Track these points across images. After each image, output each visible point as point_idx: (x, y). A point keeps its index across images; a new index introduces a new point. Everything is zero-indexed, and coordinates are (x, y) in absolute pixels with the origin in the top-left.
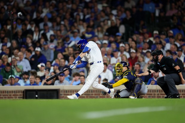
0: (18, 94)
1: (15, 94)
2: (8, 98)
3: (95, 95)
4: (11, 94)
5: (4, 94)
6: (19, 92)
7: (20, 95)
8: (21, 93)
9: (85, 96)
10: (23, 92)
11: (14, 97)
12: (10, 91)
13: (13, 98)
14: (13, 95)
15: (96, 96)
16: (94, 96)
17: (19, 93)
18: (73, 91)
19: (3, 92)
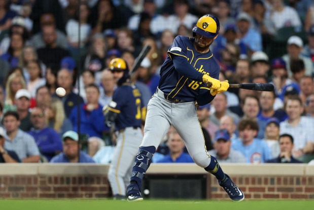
0: (95, 185)
1: (88, 185)
2: (70, 196)
3: (307, 190)
4: (77, 185)
5: (59, 185)
6: (98, 178)
7: (102, 189)
9: (280, 193)
11: (84, 193)
12: (74, 179)
13: (81, 196)
14: (83, 189)
15: (309, 194)
16: (303, 193)
17: (98, 183)
18: (247, 180)
19: (56, 179)
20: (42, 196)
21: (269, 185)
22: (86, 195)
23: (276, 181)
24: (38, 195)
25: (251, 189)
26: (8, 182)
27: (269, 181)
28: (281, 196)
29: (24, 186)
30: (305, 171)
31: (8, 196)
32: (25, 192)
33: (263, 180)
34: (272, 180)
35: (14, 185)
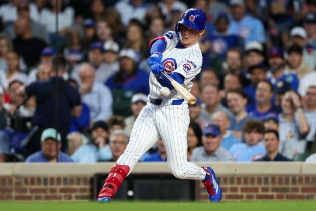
0: (75, 186)
1: (67, 187)
2: (47, 198)
3: (304, 190)
4: (55, 186)
5: (35, 187)
6: (78, 180)
7: (83, 190)
8: (85, 184)
9: (275, 194)
10: (92, 180)
11: (63, 194)
12: (52, 180)
13: (60, 198)
14: (62, 190)
15: (305, 194)
16: (300, 193)
17: (78, 184)
18: (239, 179)
19: (33, 180)
20: (18, 198)
21: (263, 185)
22: (65, 196)
23: (270, 180)
24: (14, 198)
25: (243, 190)
27: (263, 181)
28: (275, 197)
30: (301, 170)
33: (256, 180)
34: (266, 179)
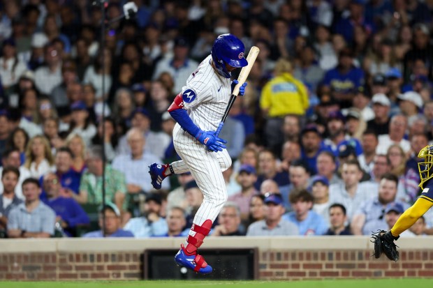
0: (124, 263)
1: (115, 263)
2: (94, 276)
3: (371, 266)
4: (102, 263)
5: (81, 264)
6: (127, 256)
7: (132, 267)
8: (135, 260)
9: (340, 270)
10: (142, 257)
11: (111, 272)
12: (99, 256)
13: (107, 276)
14: (110, 268)
15: (373, 270)
16: (367, 269)
17: (127, 260)
18: (301, 255)
19: (78, 257)
20: (62, 276)
21: (327, 261)
22: (113, 274)
23: (334, 256)
24: (58, 276)
25: (306, 266)
26: (23, 260)
27: (327, 256)
28: (340, 273)
29: (41, 265)
31: (22, 276)
32: (42, 271)
33: (319, 255)
34: (330, 255)
35: (29, 264)
